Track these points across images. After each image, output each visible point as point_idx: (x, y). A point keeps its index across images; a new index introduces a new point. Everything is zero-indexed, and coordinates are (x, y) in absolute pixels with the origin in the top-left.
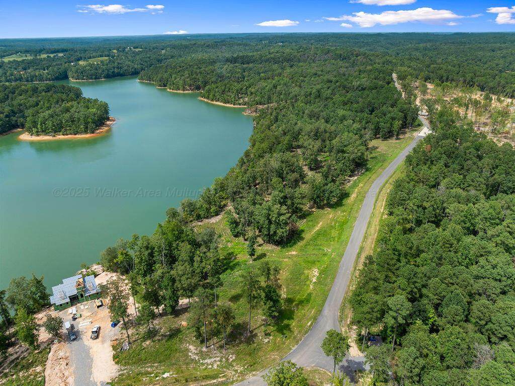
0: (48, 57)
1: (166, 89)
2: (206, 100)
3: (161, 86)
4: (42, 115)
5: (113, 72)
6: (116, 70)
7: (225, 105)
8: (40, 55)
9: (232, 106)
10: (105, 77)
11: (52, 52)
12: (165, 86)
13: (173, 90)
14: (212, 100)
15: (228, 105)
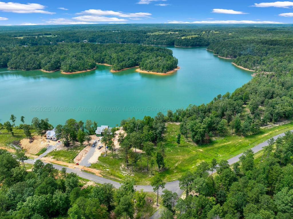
0: (171, 34)
1: (218, 56)
2: (235, 64)
3: (216, 54)
4: (147, 62)
5: (196, 44)
6: (198, 43)
7: (244, 69)
8: (168, 32)
9: (248, 70)
10: (191, 46)
11: (174, 31)
12: (218, 54)
13: (221, 56)
14: (238, 65)
15: (246, 69)
